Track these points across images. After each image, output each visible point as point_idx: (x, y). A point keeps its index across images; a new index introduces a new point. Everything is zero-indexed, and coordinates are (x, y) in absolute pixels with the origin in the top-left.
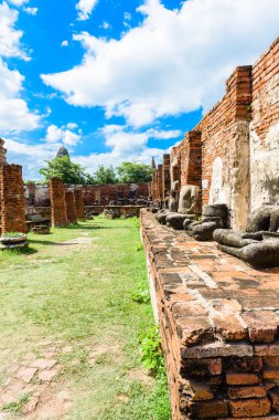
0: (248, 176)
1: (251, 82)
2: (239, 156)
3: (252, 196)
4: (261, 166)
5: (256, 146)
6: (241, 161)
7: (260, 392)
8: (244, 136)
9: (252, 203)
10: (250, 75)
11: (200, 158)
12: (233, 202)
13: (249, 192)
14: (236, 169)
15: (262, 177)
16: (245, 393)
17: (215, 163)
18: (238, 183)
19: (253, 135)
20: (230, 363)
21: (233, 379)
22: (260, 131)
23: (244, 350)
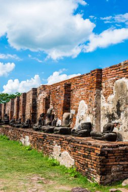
0: (100, 112)
1: (102, 75)
2: (97, 103)
3: (101, 120)
4: (105, 108)
5: (103, 100)
6: (97, 105)
7: (114, 157)
8: (98, 96)
9: (101, 122)
10: (101, 73)
11: (69, 97)
12: (94, 121)
13: (100, 118)
14: (95, 108)
15: (106, 112)
16: (111, 157)
17: (80, 102)
18: (96, 114)
19: (102, 96)
20: (109, 152)
21: (109, 155)
22: (105, 95)
23: (111, 149)
